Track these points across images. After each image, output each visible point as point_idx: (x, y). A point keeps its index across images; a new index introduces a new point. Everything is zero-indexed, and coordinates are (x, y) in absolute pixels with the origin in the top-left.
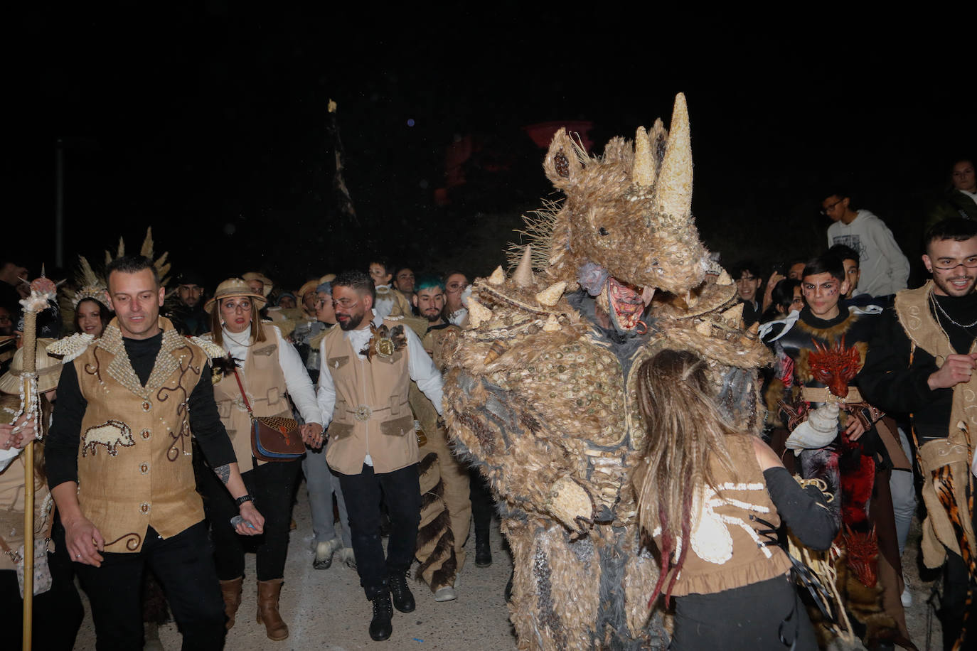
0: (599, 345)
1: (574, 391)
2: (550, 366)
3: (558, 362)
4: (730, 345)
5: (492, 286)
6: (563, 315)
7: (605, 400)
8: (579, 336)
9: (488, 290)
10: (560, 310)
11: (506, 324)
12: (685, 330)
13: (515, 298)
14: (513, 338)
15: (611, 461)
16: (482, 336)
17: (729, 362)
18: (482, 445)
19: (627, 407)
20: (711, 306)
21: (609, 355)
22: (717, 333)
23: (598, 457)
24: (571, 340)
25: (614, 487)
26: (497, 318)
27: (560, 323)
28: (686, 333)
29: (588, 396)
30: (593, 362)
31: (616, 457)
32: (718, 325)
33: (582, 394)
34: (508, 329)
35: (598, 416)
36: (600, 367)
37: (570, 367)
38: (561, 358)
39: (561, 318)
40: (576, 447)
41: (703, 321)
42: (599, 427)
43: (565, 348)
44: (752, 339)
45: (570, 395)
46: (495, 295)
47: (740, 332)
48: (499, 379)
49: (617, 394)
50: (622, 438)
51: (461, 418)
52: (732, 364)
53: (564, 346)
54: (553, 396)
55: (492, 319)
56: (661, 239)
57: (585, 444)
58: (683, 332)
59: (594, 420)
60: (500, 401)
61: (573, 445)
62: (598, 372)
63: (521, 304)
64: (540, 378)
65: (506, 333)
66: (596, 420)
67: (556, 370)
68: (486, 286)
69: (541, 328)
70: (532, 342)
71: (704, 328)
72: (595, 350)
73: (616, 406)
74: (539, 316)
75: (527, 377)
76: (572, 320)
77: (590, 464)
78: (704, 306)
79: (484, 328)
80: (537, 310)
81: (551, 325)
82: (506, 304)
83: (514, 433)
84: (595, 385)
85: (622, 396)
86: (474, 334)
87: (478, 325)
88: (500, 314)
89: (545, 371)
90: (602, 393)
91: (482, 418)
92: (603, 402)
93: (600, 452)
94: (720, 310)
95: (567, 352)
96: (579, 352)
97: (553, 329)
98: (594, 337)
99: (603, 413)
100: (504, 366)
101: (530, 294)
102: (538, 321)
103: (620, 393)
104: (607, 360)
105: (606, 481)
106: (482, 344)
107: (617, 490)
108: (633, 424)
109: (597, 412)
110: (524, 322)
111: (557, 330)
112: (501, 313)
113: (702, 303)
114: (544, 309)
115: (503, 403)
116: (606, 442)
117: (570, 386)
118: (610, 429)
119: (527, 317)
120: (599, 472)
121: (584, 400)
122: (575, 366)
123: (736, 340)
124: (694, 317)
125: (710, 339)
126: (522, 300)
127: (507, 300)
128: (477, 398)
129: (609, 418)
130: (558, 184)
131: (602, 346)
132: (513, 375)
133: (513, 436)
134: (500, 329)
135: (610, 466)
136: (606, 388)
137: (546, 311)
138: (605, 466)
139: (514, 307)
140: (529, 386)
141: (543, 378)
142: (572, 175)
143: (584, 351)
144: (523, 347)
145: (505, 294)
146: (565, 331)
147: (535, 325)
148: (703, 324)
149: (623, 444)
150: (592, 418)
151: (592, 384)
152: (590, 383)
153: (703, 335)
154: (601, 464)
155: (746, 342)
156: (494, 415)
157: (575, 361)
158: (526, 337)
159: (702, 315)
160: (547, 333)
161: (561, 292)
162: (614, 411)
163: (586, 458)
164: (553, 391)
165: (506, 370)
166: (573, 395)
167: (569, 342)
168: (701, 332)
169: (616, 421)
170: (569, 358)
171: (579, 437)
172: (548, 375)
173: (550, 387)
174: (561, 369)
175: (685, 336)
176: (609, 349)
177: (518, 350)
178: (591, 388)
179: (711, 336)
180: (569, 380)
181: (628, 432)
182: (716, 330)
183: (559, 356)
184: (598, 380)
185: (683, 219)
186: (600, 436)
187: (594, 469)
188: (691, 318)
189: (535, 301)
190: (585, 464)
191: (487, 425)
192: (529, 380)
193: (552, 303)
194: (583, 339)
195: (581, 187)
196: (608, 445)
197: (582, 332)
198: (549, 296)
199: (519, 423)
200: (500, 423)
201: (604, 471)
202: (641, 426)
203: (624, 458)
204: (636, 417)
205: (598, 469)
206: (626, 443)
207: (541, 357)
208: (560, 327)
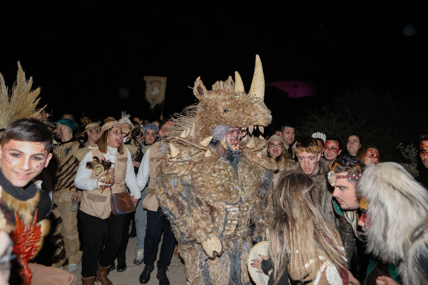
1: (220, 180)
2: (209, 171)
4: (268, 162)
5: (182, 139)
6: (210, 150)
7: (232, 183)
8: (218, 158)
11: (189, 154)
15: (235, 209)
17: (268, 168)
18: (179, 211)
19: (239, 186)
23: (230, 208)
25: (236, 220)
26: (184, 152)
27: (211, 153)
28: (254, 157)
29: (226, 182)
30: (226, 168)
31: (237, 207)
34: (190, 156)
35: (230, 190)
36: (229, 170)
37: (218, 171)
38: (213, 167)
40: (220, 205)
42: (230, 195)
44: (275, 159)
48: (188, 178)
50: (239, 199)
51: (170, 198)
62: (229, 172)
66: (229, 192)
67: (212, 172)
68: (180, 139)
71: (260, 155)
75: (200, 176)
79: (179, 157)
80: (201, 148)
81: (208, 154)
83: (193, 206)
85: (237, 182)
86: (175, 160)
90: (230, 181)
91: (180, 199)
93: (231, 206)
96: (220, 165)
98: (222, 159)
99: (232, 189)
101: (197, 142)
102: (201, 153)
105: (233, 218)
108: (242, 193)
110: (196, 154)
113: (257, 146)
115: (189, 192)
116: (233, 201)
117: (218, 179)
119: (198, 151)
121: (225, 184)
122: (220, 170)
123: (270, 160)
124: (255, 151)
125: (261, 159)
127: (190, 144)
128: (178, 189)
129: (234, 191)
130: (200, 98)
131: (226, 162)
133: (192, 208)
134: (187, 157)
135: (235, 211)
136: (232, 178)
137: (205, 148)
138: (232, 211)
139: (193, 147)
140: (201, 180)
141: (206, 176)
146: (213, 156)
148: (259, 153)
149: (239, 201)
152: (226, 176)
154: (231, 211)
155: (273, 160)
156: (185, 197)
157: (219, 168)
158: (199, 159)
160: (207, 157)
163: (225, 209)
164: (211, 182)
166: (220, 182)
167: (215, 161)
168: (258, 157)
169: (237, 192)
170: (217, 167)
172: (208, 175)
173: (210, 180)
174: (214, 172)
178: (227, 179)
180: (218, 176)
181: (241, 196)
184: (229, 176)
187: (228, 213)
189: (200, 144)
190: (225, 212)
191: (182, 202)
192: (201, 178)
194: (219, 160)
196: (234, 203)
198: (205, 142)
199: (195, 202)
200: (187, 201)
201: (233, 213)
202: (245, 193)
203: (240, 207)
204: (243, 190)
205: (230, 213)
206: (241, 201)
207: (205, 168)
208: (211, 155)
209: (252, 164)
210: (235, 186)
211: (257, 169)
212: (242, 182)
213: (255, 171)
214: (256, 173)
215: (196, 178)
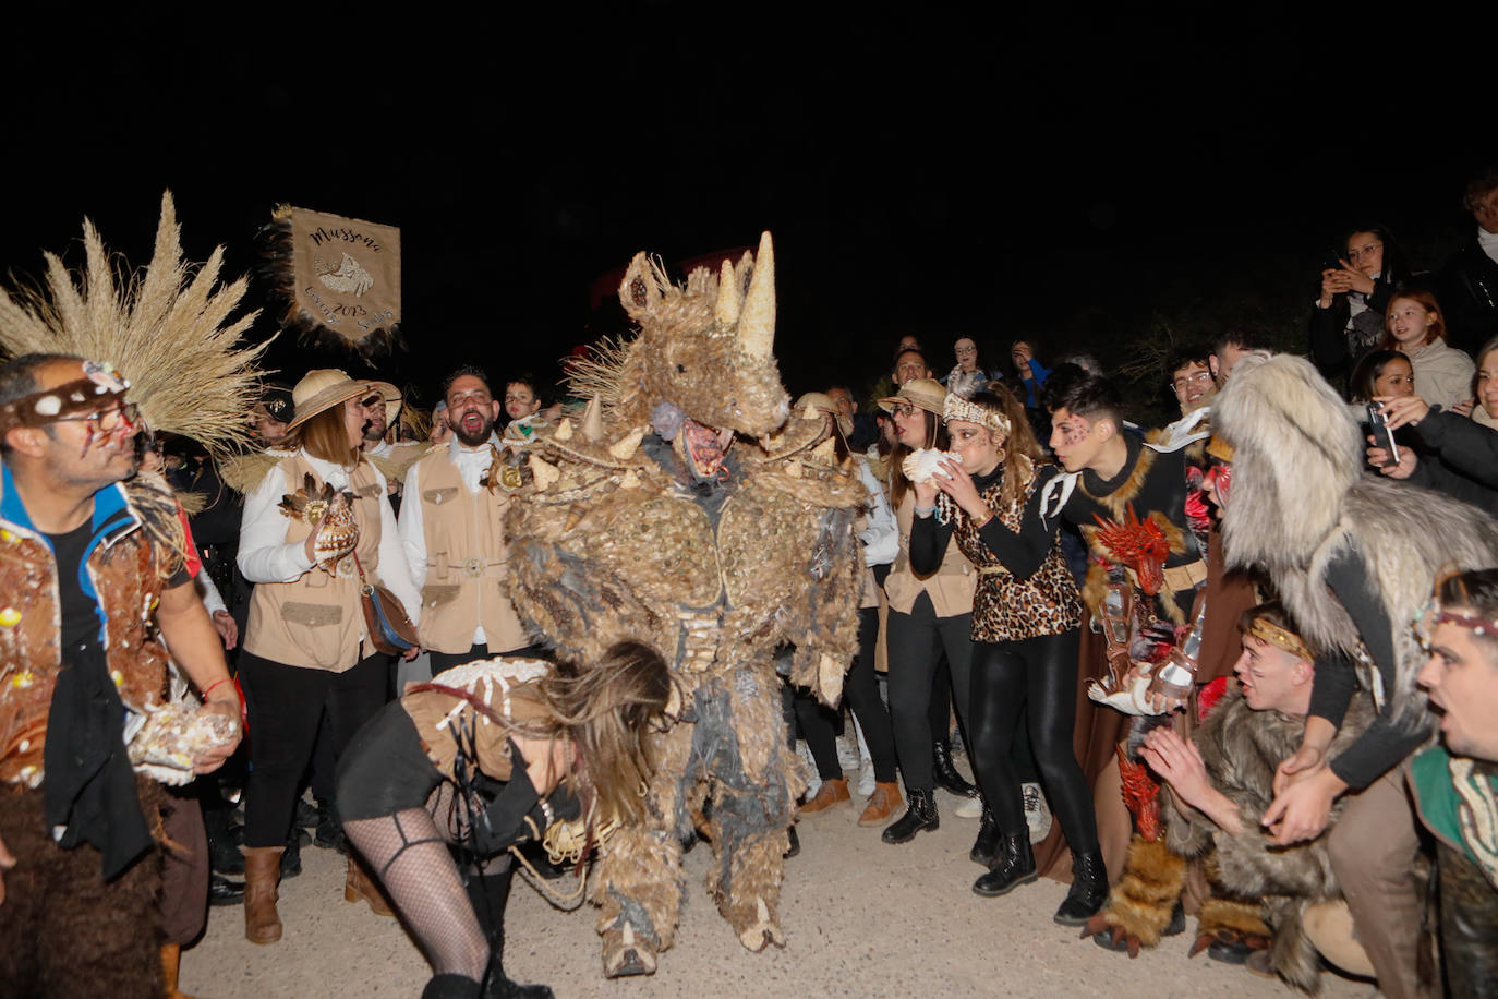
0: (682, 498)
1: (660, 551)
2: (632, 526)
3: (641, 521)
4: (823, 485)
5: (560, 441)
6: (641, 468)
7: (695, 558)
8: (660, 490)
9: (555, 447)
10: (637, 463)
11: (578, 483)
12: (774, 474)
13: (587, 454)
15: (706, 624)
16: (552, 500)
17: (824, 503)
18: (559, 626)
19: (721, 565)
20: (799, 444)
21: (695, 509)
22: (809, 474)
23: (692, 620)
24: (652, 496)
25: (710, 650)
26: (566, 478)
27: (639, 478)
28: (775, 477)
29: (676, 555)
30: (678, 517)
31: (712, 619)
32: (808, 464)
33: (670, 553)
34: (582, 489)
35: (689, 576)
36: (687, 522)
37: (655, 525)
38: (643, 516)
39: (640, 472)
40: (667, 611)
41: (792, 461)
42: (691, 588)
43: (646, 506)
44: (845, 476)
45: (657, 556)
46: (565, 452)
47: (834, 469)
48: (576, 547)
49: (707, 551)
50: (717, 596)
51: (533, 595)
52: (827, 505)
53: (645, 503)
54: (637, 559)
56: (741, 379)
57: (677, 607)
58: (770, 475)
59: (685, 581)
60: (576, 574)
61: (663, 608)
62: (685, 528)
63: (594, 460)
64: (621, 540)
65: (580, 494)
66: (687, 581)
67: (639, 530)
68: (552, 442)
69: (618, 485)
70: (609, 501)
71: (794, 469)
72: (679, 504)
73: (707, 564)
74: (615, 473)
75: (607, 541)
76: (651, 474)
77: (683, 629)
78: (791, 446)
79: (553, 490)
80: (612, 465)
81: (629, 481)
82: (578, 461)
83: (594, 610)
84: (683, 542)
85: (713, 552)
86: (542, 498)
87: (546, 487)
88: (569, 472)
89: (627, 532)
90: (690, 550)
91: (558, 595)
92: (693, 560)
93: (693, 615)
94: (810, 447)
95: (649, 510)
96: (662, 508)
97: (632, 485)
98: (677, 490)
99: (695, 573)
100: (581, 531)
101: (602, 447)
102: (614, 477)
103: (710, 549)
104: (693, 514)
105: (701, 646)
106: (553, 509)
107: (713, 653)
108: (729, 582)
109: (688, 571)
110: (599, 480)
111: (635, 485)
112: (571, 472)
113: (789, 442)
114: (620, 463)
115: (580, 577)
116: (699, 603)
117: (656, 546)
118: (703, 589)
119: (601, 474)
120: (695, 637)
121: (673, 560)
122: (659, 523)
123: (829, 479)
124: (783, 458)
125: (801, 481)
126: (595, 456)
127: (578, 458)
128: (549, 572)
129: (700, 577)
130: (634, 313)
131: (686, 499)
132: (590, 540)
133: (593, 615)
134: (572, 490)
135: (705, 629)
136: (695, 544)
137: (623, 466)
138: (700, 629)
139: (588, 463)
140: (610, 551)
141: (625, 540)
142: (650, 305)
143: (667, 506)
144: (601, 508)
145: (574, 450)
146: (645, 486)
147: (611, 483)
148: (792, 465)
149: (717, 604)
150: (683, 579)
151: (680, 542)
152: (677, 540)
153: (794, 477)
154: (695, 627)
155: (840, 479)
156: (571, 591)
157: (658, 518)
158: (605, 495)
159: (790, 455)
160: (626, 490)
161: (638, 443)
162: (705, 569)
163: (679, 622)
164: (637, 554)
165: (585, 535)
166: (661, 556)
167: (651, 499)
168: (790, 473)
169: (709, 579)
170: (652, 516)
171: (670, 600)
172: (630, 537)
173: (634, 549)
174: (645, 529)
175: (776, 480)
176: (694, 501)
177: (596, 512)
178: (679, 547)
179: (803, 478)
180: (654, 539)
181: (724, 591)
182: (807, 470)
183: (641, 514)
184: (686, 537)
185: (764, 360)
186: (693, 597)
187: (688, 635)
188: (778, 460)
189: (610, 455)
190: (678, 629)
191: (563, 604)
192: (610, 544)
193: (628, 456)
194: (664, 493)
195: (659, 319)
196: (703, 606)
197: (663, 486)
198: (624, 449)
199: (599, 598)
200: (578, 600)
201: (699, 634)
202: (737, 582)
203: (721, 619)
204: (730, 574)
205: (692, 634)
206: (724, 601)
207: (622, 518)
208: (639, 483)
209: (767, 497)
210: (704, 566)
211: (787, 510)
212: (730, 553)
213: (775, 519)
214: (781, 523)
215: (600, 545)
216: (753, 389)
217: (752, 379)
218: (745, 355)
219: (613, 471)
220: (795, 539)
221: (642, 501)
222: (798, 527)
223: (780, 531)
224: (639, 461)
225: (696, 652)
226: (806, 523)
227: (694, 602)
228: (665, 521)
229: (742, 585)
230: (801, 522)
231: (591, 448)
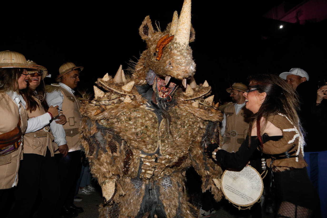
0: (149, 109)
1: (135, 129)
2: (125, 117)
3: (129, 116)
4: (207, 112)
5: (103, 81)
6: (134, 96)
7: (148, 133)
8: (140, 105)
9: (101, 83)
10: (132, 94)
11: (108, 98)
13: (112, 87)
14: (110, 105)
16: (97, 104)
19: (159, 137)
20: (199, 95)
21: (152, 114)
22: (201, 107)
24: (135, 107)
25: (152, 170)
27: (131, 99)
28: (187, 106)
29: (141, 131)
30: (144, 116)
31: (153, 158)
32: (202, 103)
33: (138, 130)
35: (145, 140)
36: (147, 119)
37: (134, 118)
38: (130, 114)
39: (133, 97)
40: (136, 153)
41: (195, 101)
42: (146, 145)
43: (132, 110)
45: (133, 130)
46: (103, 86)
47: (212, 107)
48: (104, 123)
49: (154, 131)
50: (156, 150)
52: (207, 120)
54: (126, 131)
55: (104, 96)
56: (174, 53)
57: (140, 152)
58: (186, 106)
59: (143, 142)
61: (135, 151)
62: (146, 121)
63: (114, 90)
64: (121, 122)
66: (144, 142)
67: (128, 119)
68: (100, 81)
69: (123, 101)
70: (117, 107)
71: (195, 104)
72: (146, 111)
73: (154, 136)
74: (123, 96)
76: (137, 98)
77: (141, 161)
78: (196, 96)
79: (99, 100)
80: (121, 93)
81: (127, 100)
82: (109, 90)
84: (144, 126)
85: (157, 132)
86: (95, 102)
89: (123, 120)
90: (147, 130)
92: (148, 134)
93: (146, 156)
94: (203, 97)
95: (133, 112)
96: (139, 112)
97: (128, 102)
98: (147, 106)
99: (148, 139)
100: (105, 117)
101: (120, 86)
102: (122, 98)
104: (151, 116)
105: (148, 168)
107: (153, 172)
109: (145, 138)
111: (129, 102)
112: (108, 94)
113: (195, 94)
114: (125, 92)
117: (133, 127)
118: (150, 146)
119: (117, 96)
120: (146, 165)
121: (139, 133)
123: (209, 110)
124: (192, 100)
125: (197, 109)
126: (115, 88)
127: (108, 88)
128: (91, 131)
129: (150, 141)
131: (150, 110)
132: (110, 121)
134: (105, 101)
135: (150, 162)
136: (149, 128)
138: (148, 162)
139: (112, 92)
140: (117, 126)
141: (122, 123)
142: (149, 34)
143: (141, 112)
145: (108, 85)
146: (133, 103)
147: (120, 100)
148: (195, 102)
149: (156, 153)
150: (142, 141)
151: (143, 126)
153: (195, 107)
154: (146, 161)
155: (214, 111)
156: (97, 141)
157: (136, 116)
158: (116, 105)
159: (195, 99)
160: (125, 103)
161: (133, 86)
162: (152, 138)
163: (140, 158)
164: (127, 128)
165: (107, 119)
166: (135, 130)
168: (194, 106)
169: (153, 143)
170: (134, 114)
172: (125, 122)
173: (125, 127)
174: (130, 119)
175: (187, 107)
176: (153, 111)
177: (110, 110)
178: (142, 128)
179: (198, 108)
180: (133, 124)
181: (159, 148)
182: (201, 106)
183: (129, 113)
184: (146, 124)
185: (184, 45)
188: (190, 100)
189: (121, 89)
190: (139, 160)
192: (117, 123)
193: (129, 90)
194: (142, 106)
196: (150, 153)
197: (141, 104)
198: (127, 87)
202: (164, 145)
203: (156, 159)
204: (163, 141)
205: (144, 163)
206: (158, 152)
207: (122, 114)
208: (131, 101)
209: (183, 113)
210: (152, 137)
211: (190, 120)
212: (163, 133)
213: (185, 122)
214: (187, 124)
215: (113, 123)
216: (179, 58)
217: (179, 53)
218: (176, 43)
219: (122, 95)
220: (193, 131)
221: (131, 108)
222: (195, 127)
223: (186, 127)
224: (134, 93)
225: (146, 170)
226: (198, 125)
227: (147, 151)
228: (139, 117)
229: (167, 146)
230: (196, 125)
231: (114, 85)
